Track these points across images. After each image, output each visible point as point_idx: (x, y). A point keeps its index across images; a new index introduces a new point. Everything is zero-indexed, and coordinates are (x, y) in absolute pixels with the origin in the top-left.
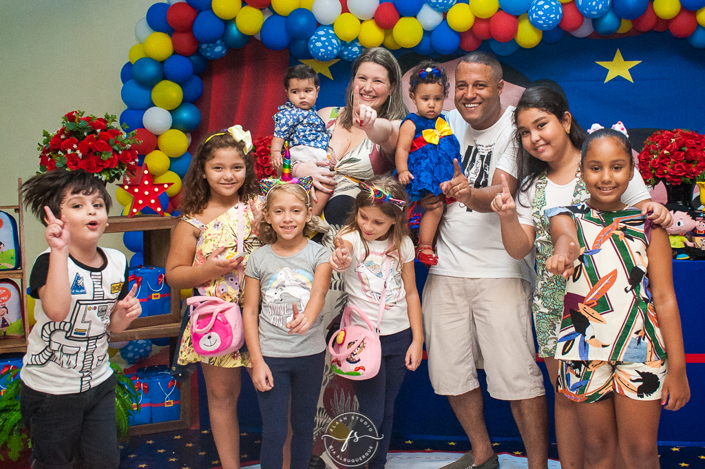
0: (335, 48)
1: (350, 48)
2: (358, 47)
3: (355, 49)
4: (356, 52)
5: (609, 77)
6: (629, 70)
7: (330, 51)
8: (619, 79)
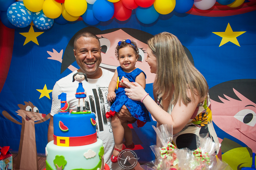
0: (24, 16)
1: (38, 18)
2: (44, 17)
3: (42, 19)
4: (43, 21)
5: (223, 43)
6: (236, 38)
7: (19, 17)
8: (229, 44)
